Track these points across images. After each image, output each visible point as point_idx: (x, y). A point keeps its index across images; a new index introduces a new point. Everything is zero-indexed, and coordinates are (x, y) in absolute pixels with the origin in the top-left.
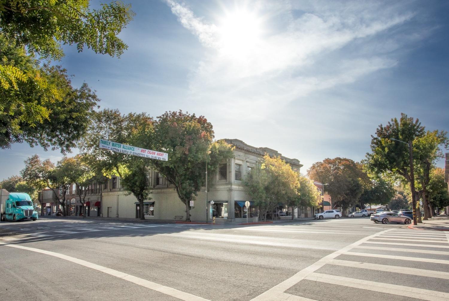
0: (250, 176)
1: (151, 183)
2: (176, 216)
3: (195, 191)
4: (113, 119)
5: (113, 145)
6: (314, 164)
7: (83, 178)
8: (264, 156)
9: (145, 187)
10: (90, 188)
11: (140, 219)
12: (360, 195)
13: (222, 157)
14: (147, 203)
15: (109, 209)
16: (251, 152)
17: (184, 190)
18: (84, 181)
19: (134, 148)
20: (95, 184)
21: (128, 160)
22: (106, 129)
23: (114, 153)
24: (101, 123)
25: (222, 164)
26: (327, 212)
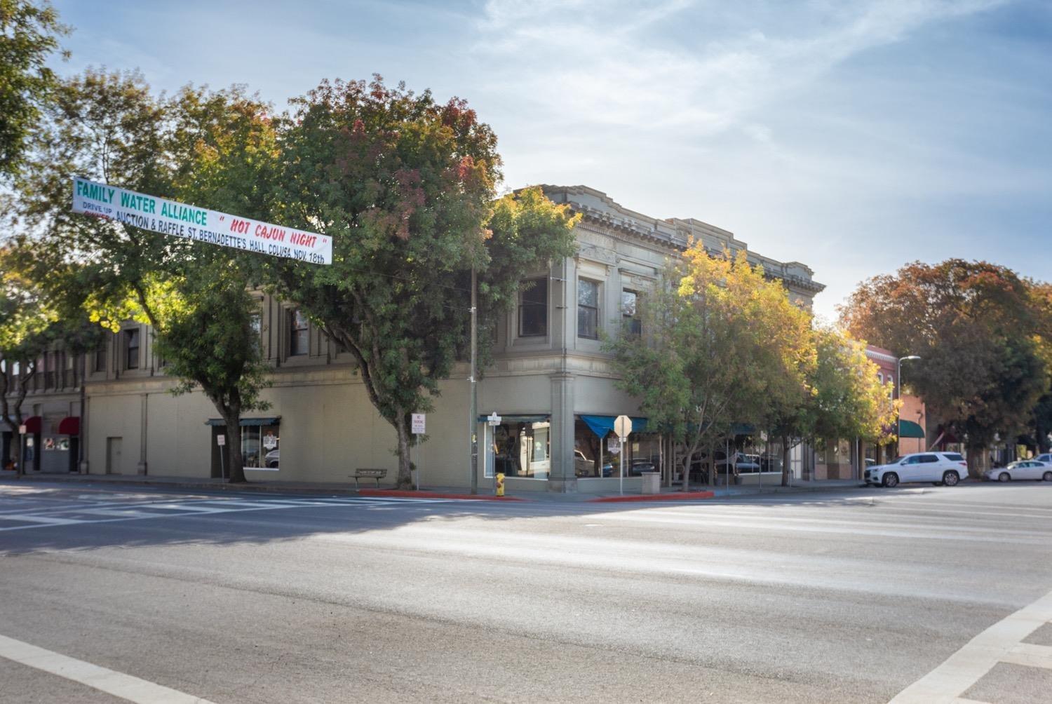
0: (634, 325)
1: (267, 347)
2: (361, 470)
3: (429, 375)
4: (121, 106)
5: (125, 201)
6: (864, 283)
7: (14, 332)
8: (685, 249)
9: (246, 364)
10: (41, 369)
11: (228, 480)
12: (1037, 399)
13: (531, 254)
14: (253, 423)
15: (114, 442)
16: (637, 235)
17: (389, 373)
18: (18, 340)
19: (204, 213)
20: (60, 354)
21: (183, 264)
22: (95, 145)
23: (128, 238)
24: (75, 124)
25: (530, 280)
26: (912, 460)
